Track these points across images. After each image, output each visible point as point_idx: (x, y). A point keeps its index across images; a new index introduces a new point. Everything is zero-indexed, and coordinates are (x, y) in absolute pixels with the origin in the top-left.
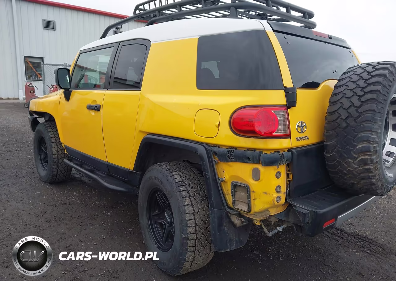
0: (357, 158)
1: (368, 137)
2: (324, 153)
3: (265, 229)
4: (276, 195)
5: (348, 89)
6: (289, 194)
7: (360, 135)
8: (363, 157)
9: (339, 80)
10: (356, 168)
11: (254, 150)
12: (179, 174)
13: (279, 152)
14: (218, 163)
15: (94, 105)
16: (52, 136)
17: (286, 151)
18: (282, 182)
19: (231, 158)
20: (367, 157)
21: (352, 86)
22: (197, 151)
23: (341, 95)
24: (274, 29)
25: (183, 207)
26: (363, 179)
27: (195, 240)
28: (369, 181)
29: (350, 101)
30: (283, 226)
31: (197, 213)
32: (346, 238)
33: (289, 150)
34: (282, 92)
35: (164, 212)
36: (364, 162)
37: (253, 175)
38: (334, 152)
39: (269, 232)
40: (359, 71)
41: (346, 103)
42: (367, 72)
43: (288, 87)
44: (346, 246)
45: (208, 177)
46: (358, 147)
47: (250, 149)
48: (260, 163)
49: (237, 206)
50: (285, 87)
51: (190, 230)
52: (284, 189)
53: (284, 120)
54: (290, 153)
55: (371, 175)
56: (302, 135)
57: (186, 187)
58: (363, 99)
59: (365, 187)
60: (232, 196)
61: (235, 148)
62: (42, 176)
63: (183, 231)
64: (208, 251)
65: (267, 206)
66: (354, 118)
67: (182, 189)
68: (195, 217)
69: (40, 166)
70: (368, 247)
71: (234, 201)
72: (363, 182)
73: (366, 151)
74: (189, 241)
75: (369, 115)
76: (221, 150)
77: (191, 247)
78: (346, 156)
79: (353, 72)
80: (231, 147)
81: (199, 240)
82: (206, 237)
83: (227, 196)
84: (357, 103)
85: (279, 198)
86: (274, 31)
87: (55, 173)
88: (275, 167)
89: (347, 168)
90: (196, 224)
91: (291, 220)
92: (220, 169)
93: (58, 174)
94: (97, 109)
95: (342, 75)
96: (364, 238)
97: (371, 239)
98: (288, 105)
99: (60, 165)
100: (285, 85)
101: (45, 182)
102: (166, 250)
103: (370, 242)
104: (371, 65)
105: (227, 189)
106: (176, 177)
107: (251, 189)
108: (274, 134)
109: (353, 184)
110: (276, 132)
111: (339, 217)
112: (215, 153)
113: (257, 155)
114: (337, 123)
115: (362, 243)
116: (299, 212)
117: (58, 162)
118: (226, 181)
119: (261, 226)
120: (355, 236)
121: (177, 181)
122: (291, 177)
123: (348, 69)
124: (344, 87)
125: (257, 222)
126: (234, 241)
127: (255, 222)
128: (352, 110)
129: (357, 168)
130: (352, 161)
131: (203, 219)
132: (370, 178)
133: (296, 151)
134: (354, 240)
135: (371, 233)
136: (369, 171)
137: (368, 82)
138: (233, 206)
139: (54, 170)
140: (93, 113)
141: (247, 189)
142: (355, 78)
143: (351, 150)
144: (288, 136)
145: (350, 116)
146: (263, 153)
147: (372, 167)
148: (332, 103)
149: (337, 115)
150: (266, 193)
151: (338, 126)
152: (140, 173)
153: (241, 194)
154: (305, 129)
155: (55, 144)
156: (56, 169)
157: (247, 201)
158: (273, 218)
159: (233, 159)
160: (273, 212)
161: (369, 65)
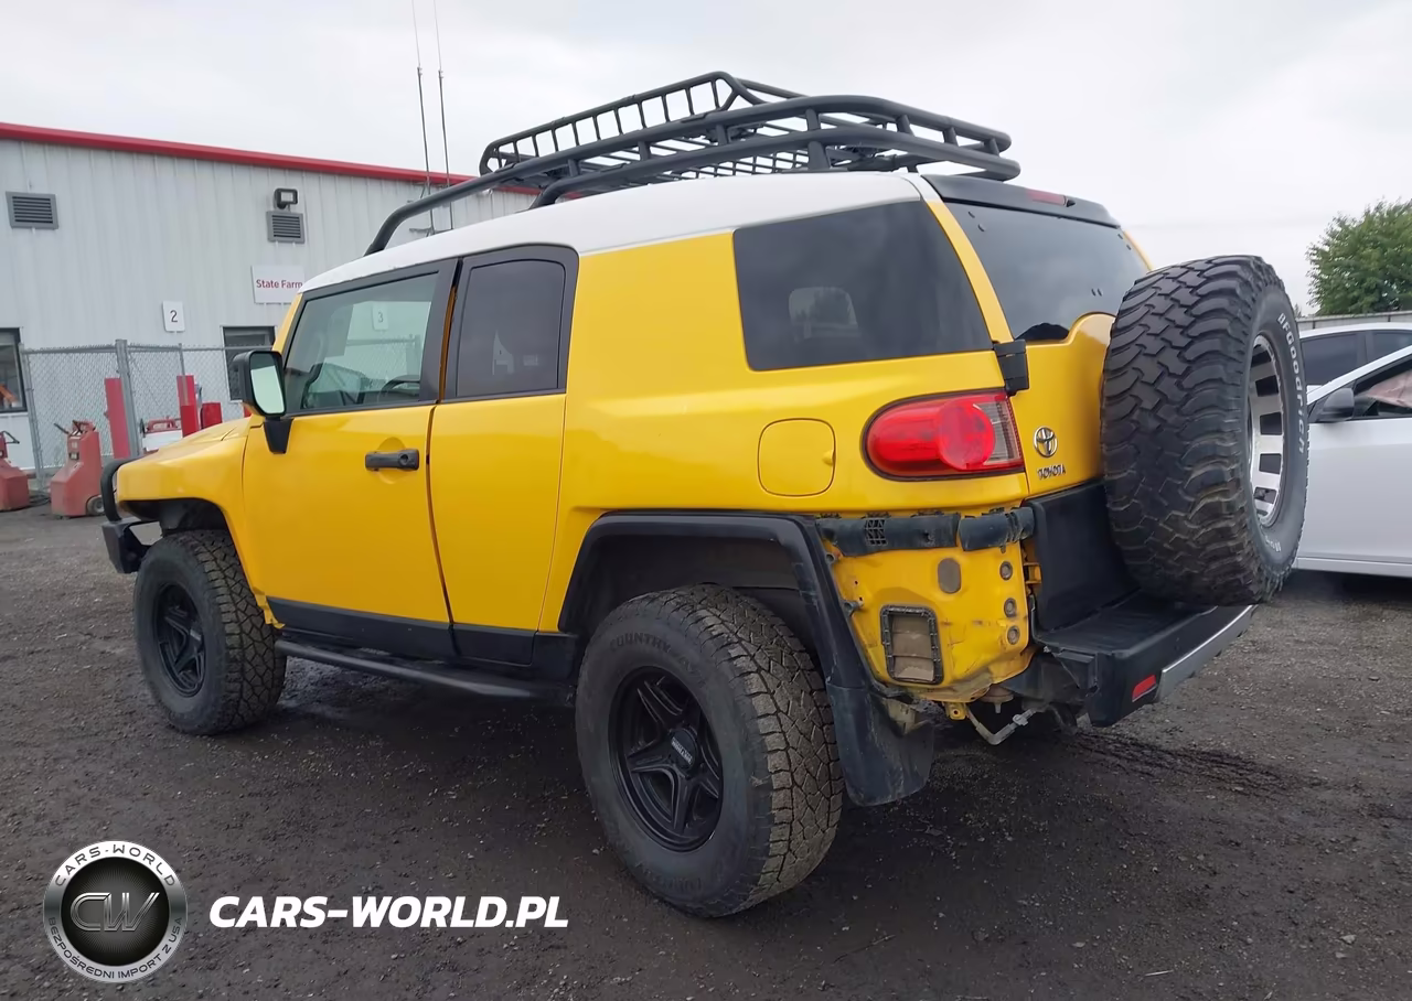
0: (1194, 505)
1: (1215, 446)
2: (1108, 506)
3: (981, 728)
4: (1006, 624)
5: (1148, 334)
6: (1037, 621)
7: (1195, 445)
8: (1209, 500)
9: (1122, 313)
10: (1194, 532)
11: (938, 511)
12: (715, 615)
13: (1001, 509)
14: (838, 561)
15: (392, 451)
16: (214, 575)
17: (1018, 504)
18: (1016, 588)
19: (878, 542)
20: (1217, 499)
21: (1157, 325)
22: (776, 538)
23: (1134, 350)
24: (945, 195)
25: (747, 700)
26: (1215, 558)
27: (791, 789)
28: (1227, 561)
29: (1159, 363)
30: (1029, 712)
31: (786, 714)
32: (1169, 763)
33: (1025, 502)
34: (991, 355)
35: (666, 739)
36: (1213, 513)
37: (940, 580)
38: (1136, 498)
39: (994, 732)
40: (1168, 286)
41: (1151, 370)
42: (1188, 287)
43: (1002, 342)
44: (1175, 785)
45: (816, 604)
46: (1193, 476)
47: (926, 509)
48: (956, 546)
49: (901, 670)
50: (994, 342)
51: (774, 761)
52: (1022, 608)
53: (1004, 425)
54: (1030, 509)
55: (1231, 544)
56: (1049, 463)
57: (743, 646)
58: (1190, 355)
59: (1220, 581)
60: (886, 648)
61: (886, 513)
62: (182, 715)
63: (755, 766)
64: (822, 822)
65: (986, 657)
66: (1173, 403)
67: (733, 653)
68: (781, 726)
69: (167, 681)
70: (1233, 779)
71: (892, 662)
72: (1214, 566)
73: (1213, 483)
74: (774, 794)
75: (1210, 392)
76: (847, 523)
77: (780, 809)
78: (1166, 504)
79: (1153, 291)
80: (872, 513)
81: (800, 787)
82: (814, 778)
83: (870, 650)
84: (1177, 367)
85: (1015, 630)
86: (945, 200)
87: (234, 695)
88: (998, 550)
89: (1172, 534)
90: (788, 743)
91: (1047, 692)
92: (844, 579)
93: (241, 697)
94: (408, 462)
95: (1124, 300)
96: (1218, 758)
97: (1238, 758)
98: (1008, 388)
99: (248, 666)
100: (994, 338)
101: (193, 734)
102: (692, 843)
103: (1236, 765)
104: (1192, 269)
105: (868, 630)
106: (709, 621)
107: (940, 620)
108: (986, 463)
109: (1190, 576)
110: (992, 459)
111: (1165, 671)
112: (830, 534)
113: (950, 525)
114: (1133, 421)
115: (1215, 769)
116: (1070, 663)
117: (244, 658)
118: (866, 606)
119: (967, 719)
120: (1188, 755)
121: (714, 633)
122: (1037, 574)
123: (1136, 283)
124: (1138, 330)
125: (956, 713)
126: (899, 776)
127: (952, 712)
128: (1167, 385)
129: (1197, 531)
130: (1182, 515)
131: (805, 730)
132: (1231, 553)
133: (1043, 504)
134: (1193, 765)
135: (1233, 744)
136: (1225, 534)
137: (1195, 311)
138: (890, 674)
139: (232, 686)
140: (386, 479)
141: (926, 619)
142: (1161, 304)
143: (1178, 486)
144: (1017, 467)
145: (1164, 399)
146: (963, 517)
147: (1233, 525)
148: (1110, 373)
149: (1129, 403)
150: (980, 623)
151: (1137, 429)
152: (576, 636)
153: (911, 637)
154: (1054, 446)
155: (226, 598)
156: (235, 681)
157: (928, 653)
158: (1000, 692)
159: (884, 542)
160: (1001, 674)
161: (1187, 268)
